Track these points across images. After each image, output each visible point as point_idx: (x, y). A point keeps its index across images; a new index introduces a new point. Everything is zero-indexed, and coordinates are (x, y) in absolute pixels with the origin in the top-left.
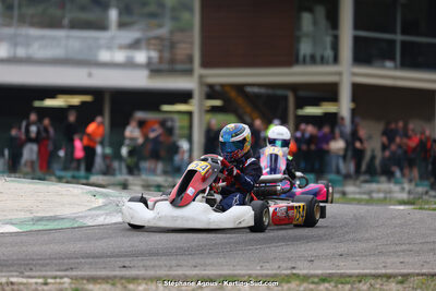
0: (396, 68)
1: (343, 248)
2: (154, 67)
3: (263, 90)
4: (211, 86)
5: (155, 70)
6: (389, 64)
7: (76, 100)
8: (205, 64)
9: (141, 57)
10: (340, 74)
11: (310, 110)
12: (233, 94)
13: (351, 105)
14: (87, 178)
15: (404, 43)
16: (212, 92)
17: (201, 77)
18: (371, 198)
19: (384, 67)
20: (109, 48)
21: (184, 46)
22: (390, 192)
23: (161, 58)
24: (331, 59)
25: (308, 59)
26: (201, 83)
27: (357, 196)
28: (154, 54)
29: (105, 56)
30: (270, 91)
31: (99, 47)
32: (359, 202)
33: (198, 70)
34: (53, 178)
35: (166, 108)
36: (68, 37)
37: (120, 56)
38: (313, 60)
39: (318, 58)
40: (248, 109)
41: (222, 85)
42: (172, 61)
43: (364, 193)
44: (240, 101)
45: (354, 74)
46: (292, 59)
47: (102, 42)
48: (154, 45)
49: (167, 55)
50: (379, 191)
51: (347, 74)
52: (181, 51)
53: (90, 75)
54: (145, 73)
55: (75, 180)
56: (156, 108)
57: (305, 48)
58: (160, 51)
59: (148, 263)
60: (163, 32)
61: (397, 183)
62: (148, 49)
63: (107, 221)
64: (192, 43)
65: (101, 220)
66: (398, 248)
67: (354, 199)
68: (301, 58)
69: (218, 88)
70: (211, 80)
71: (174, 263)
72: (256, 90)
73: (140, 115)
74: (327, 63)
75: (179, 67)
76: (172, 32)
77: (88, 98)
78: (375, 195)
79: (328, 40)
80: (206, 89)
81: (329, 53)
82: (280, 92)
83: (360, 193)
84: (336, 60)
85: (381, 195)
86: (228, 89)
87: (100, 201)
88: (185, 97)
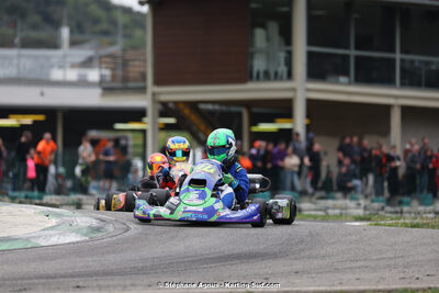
0: (350, 83)
1: (298, 265)
2: (106, 85)
3: (217, 107)
4: (164, 104)
5: (107, 88)
6: (343, 79)
7: (28, 120)
8: (158, 82)
9: (94, 75)
10: (294, 90)
11: (264, 127)
12: (187, 111)
13: (305, 121)
14: (40, 198)
15: (357, 58)
16: (165, 109)
17: (154, 94)
18: (327, 214)
19: (338, 83)
20: (61, 67)
21: (137, 63)
22: (346, 208)
23: (114, 77)
24: (285, 75)
25: (261, 75)
26: (155, 101)
27: (313, 213)
28: (107, 72)
29: (57, 75)
30: (224, 108)
31: (52, 66)
32: (315, 218)
33: (151, 88)
34: (6, 198)
35: (119, 126)
36: (19, 56)
37: (72, 75)
38: (267, 76)
39: (272, 75)
40: (203, 127)
41: (176, 103)
42: (125, 79)
43: (320, 210)
44: (194, 118)
45: (308, 90)
46: (246, 75)
47: (54, 60)
48: (106, 63)
49: (119, 72)
50: (334, 208)
51: (301, 89)
52: (134, 69)
53: (42, 94)
54: (98, 91)
55: (28, 200)
56: (110, 127)
57: (259, 64)
58: (113, 69)
59: (101, 283)
60: (116, 49)
61: (352, 199)
62: (100, 68)
63: (60, 242)
64: (145, 61)
65: (54, 240)
66: (354, 265)
67: (309, 216)
68: (255, 74)
69: (171, 105)
70: (164, 98)
71: (128, 282)
72: (210, 107)
73: (93, 134)
74: (281, 79)
75: (131, 85)
76: (124, 50)
77: (41, 117)
78: (331, 212)
79: (282, 56)
80: (159, 107)
81: (283, 69)
82: (234, 109)
83: (315, 210)
84: (290, 75)
85: (337, 211)
86: (181, 106)
87: (53, 221)
88: (138, 115)
